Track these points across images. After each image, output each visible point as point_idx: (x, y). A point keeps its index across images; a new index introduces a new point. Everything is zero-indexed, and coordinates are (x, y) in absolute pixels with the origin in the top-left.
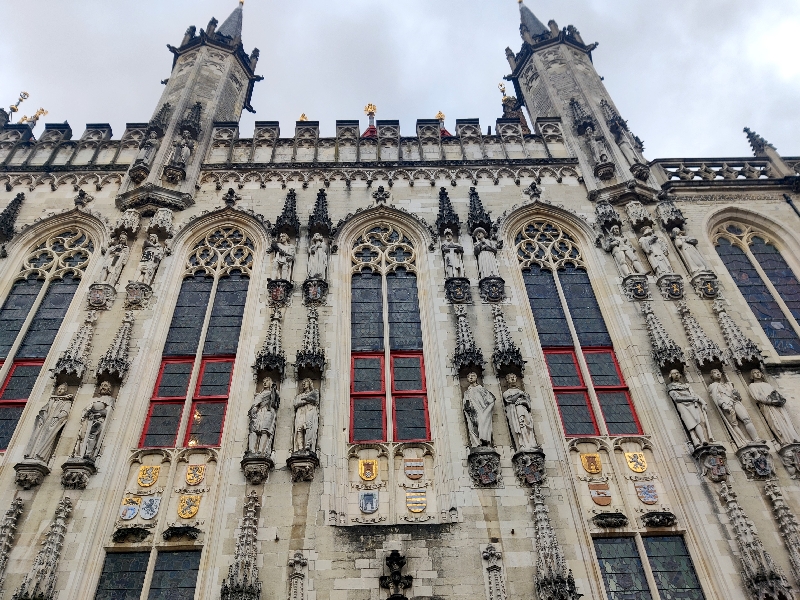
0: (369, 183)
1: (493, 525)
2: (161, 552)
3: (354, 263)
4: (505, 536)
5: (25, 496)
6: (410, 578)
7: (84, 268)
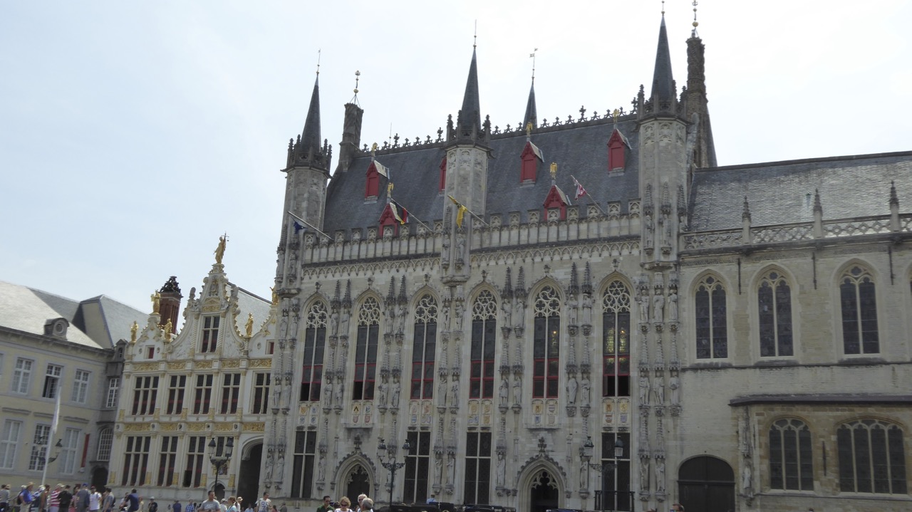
0: (542, 259)
1: (571, 429)
2: (481, 433)
3: (535, 311)
4: (574, 433)
5: (442, 416)
6: (546, 445)
7: (436, 317)
